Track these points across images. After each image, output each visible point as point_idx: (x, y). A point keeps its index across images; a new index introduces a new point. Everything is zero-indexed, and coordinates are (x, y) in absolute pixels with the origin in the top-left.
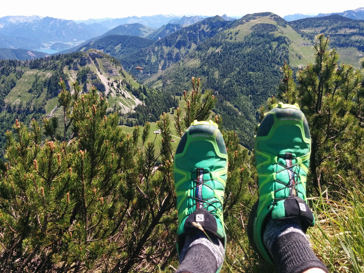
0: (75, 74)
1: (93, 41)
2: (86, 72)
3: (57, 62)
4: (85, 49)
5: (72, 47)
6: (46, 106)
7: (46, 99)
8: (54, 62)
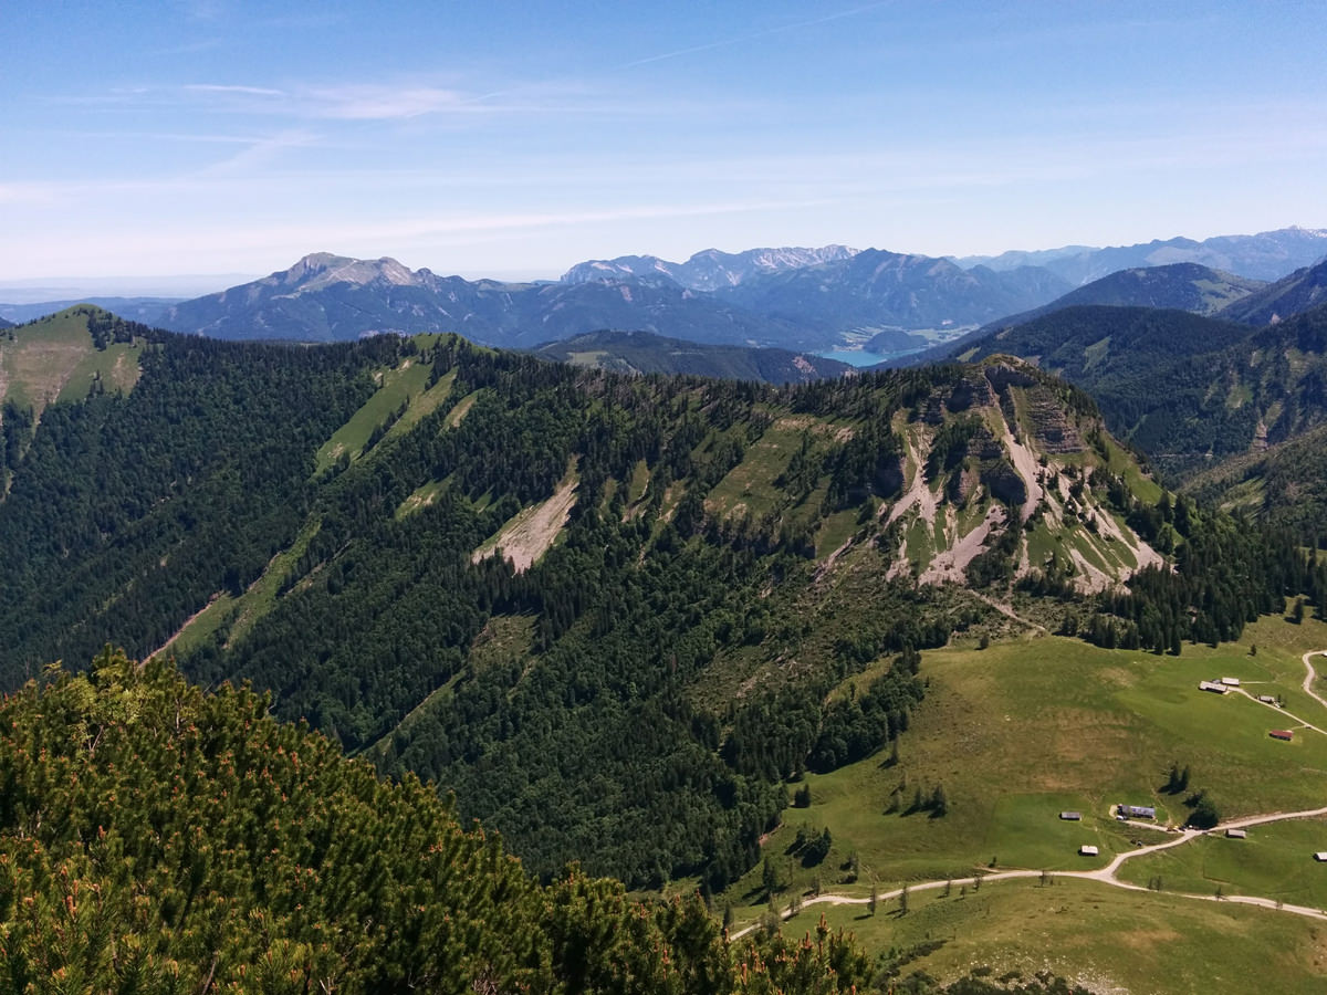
0: (926, 437)
1: (1009, 325)
2: (965, 432)
3: (877, 393)
4: (977, 353)
5: (931, 345)
6: (819, 533)
7: (822, 511)
8: (866, 395)
